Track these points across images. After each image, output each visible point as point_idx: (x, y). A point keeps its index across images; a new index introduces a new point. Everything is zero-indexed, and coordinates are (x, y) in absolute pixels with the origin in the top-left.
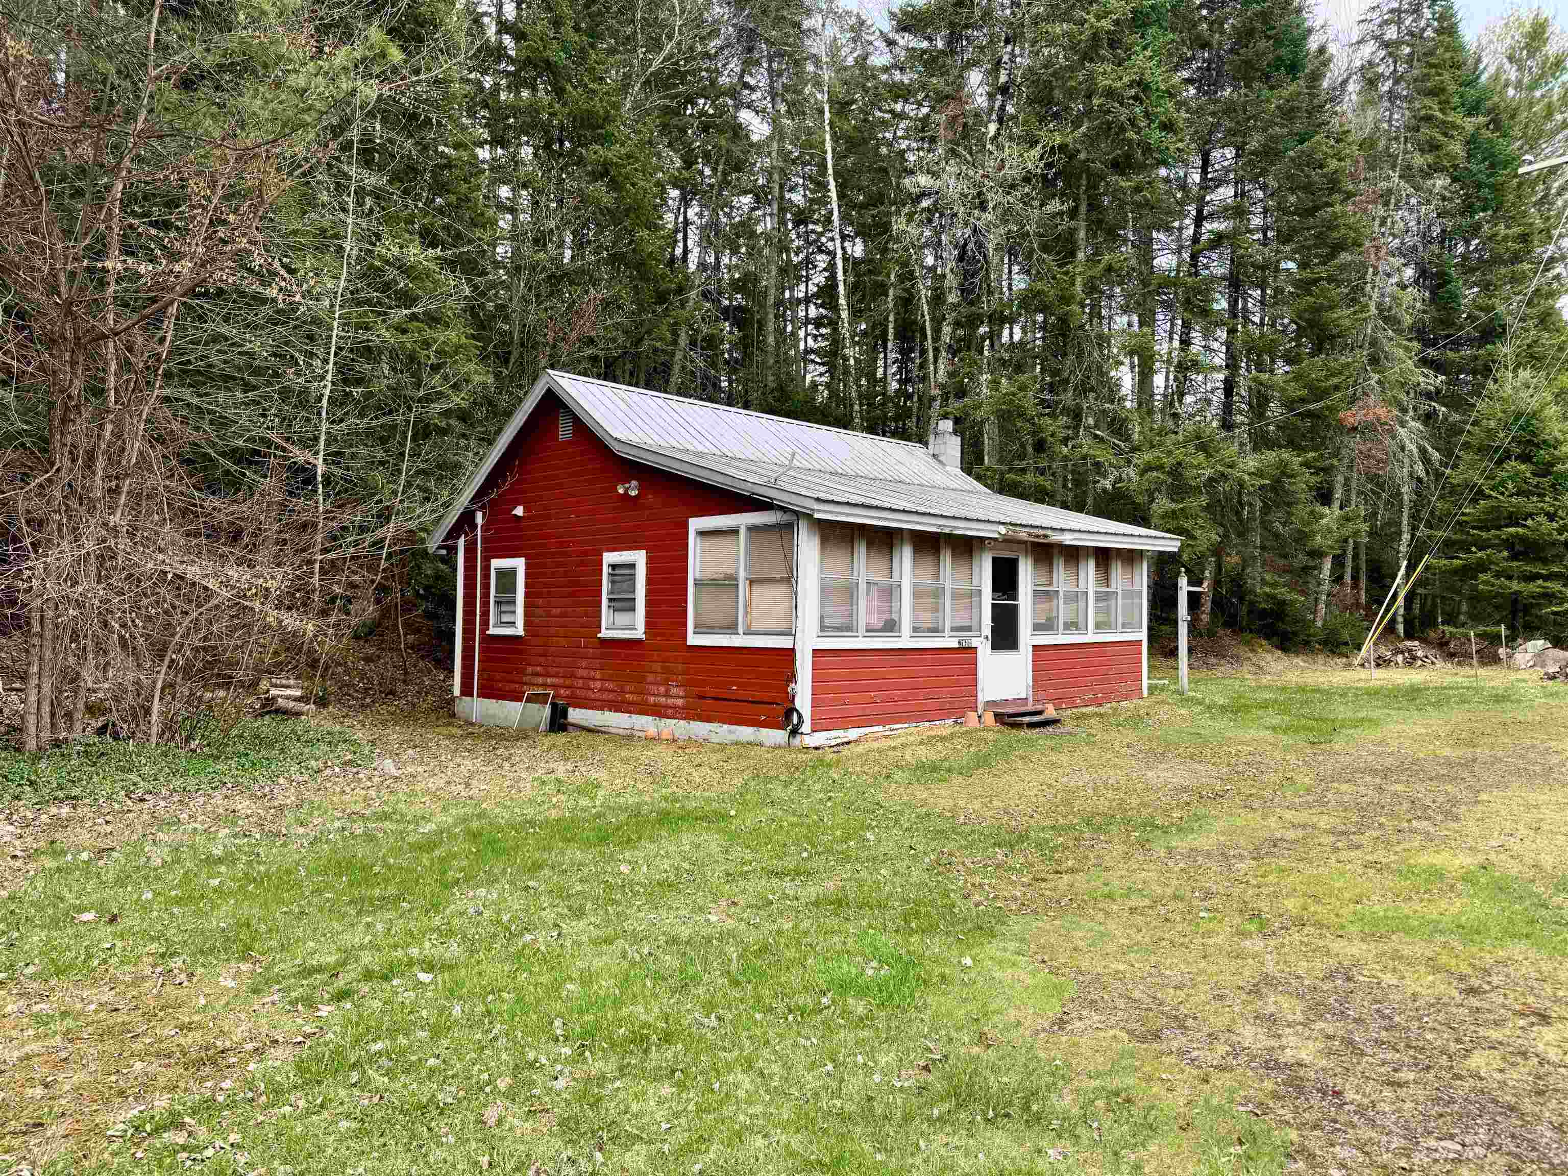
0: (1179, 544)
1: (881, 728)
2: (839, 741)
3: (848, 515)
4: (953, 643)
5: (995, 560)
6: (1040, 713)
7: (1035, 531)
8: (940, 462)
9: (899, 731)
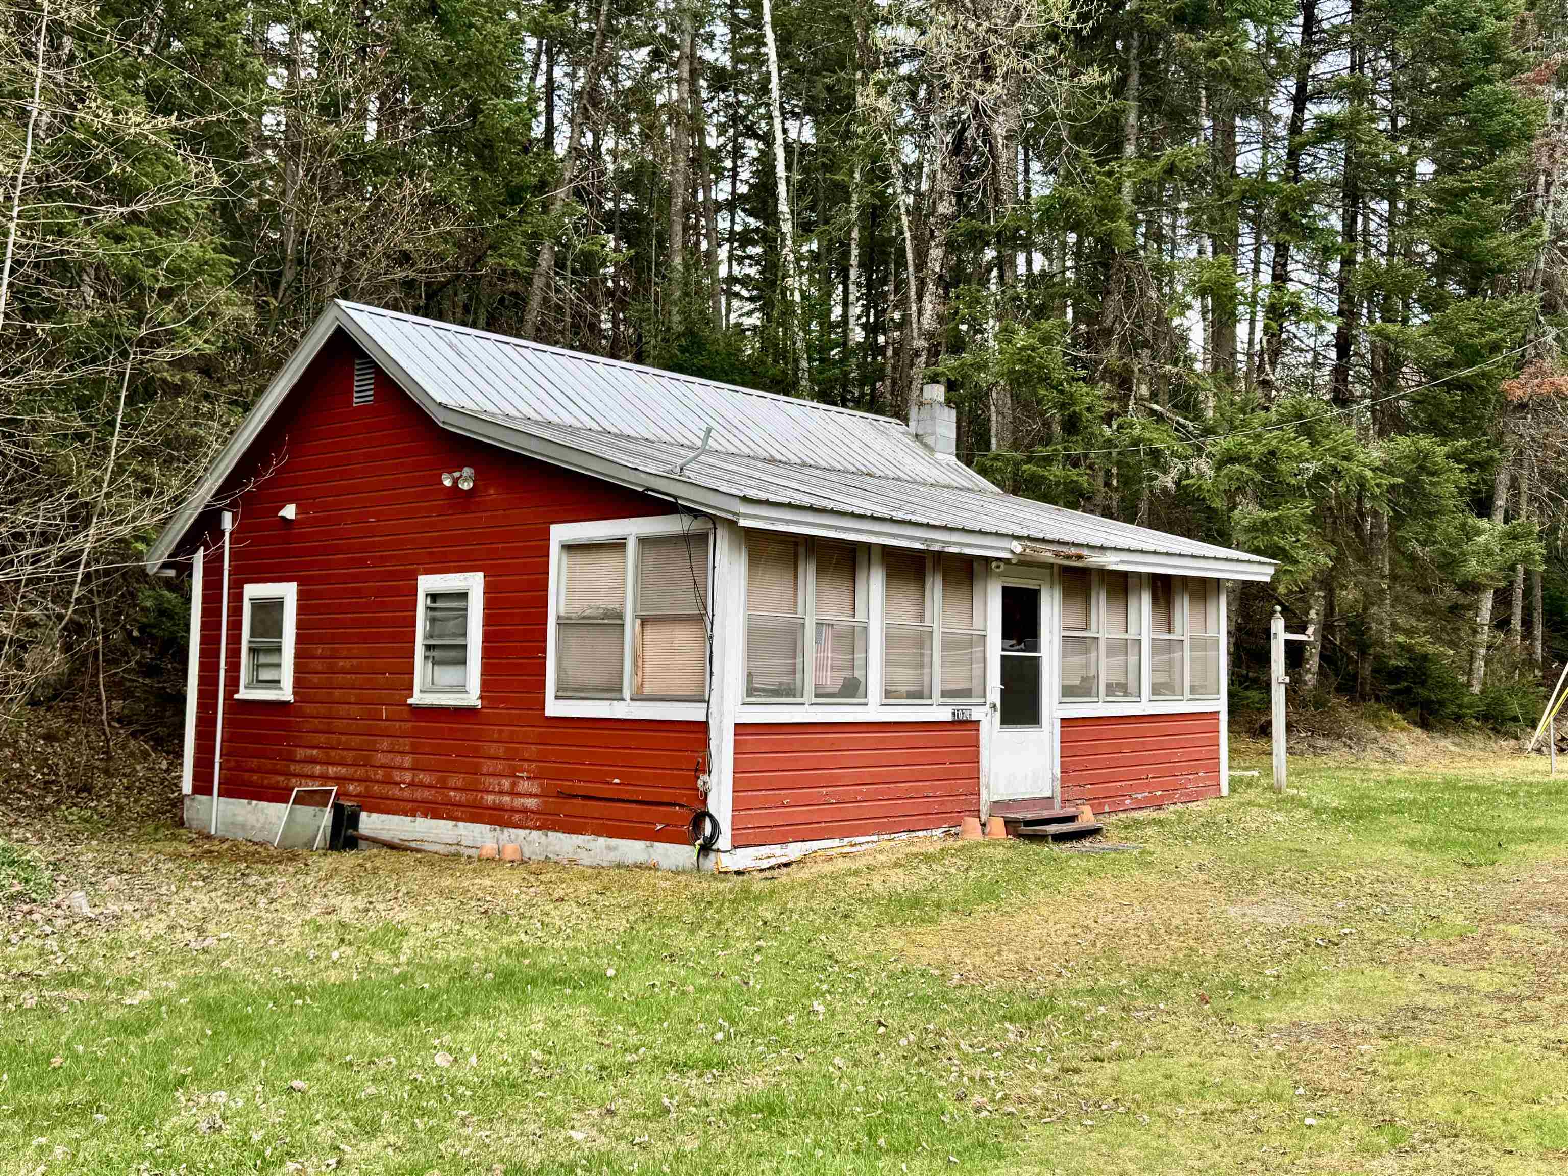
0: (1272, 570)
2: (773, 862)
3: (788, 522)
4: (945, 715)
5: (1007, 593)
6: (1072, 819)
7: (1065, 550)
8: (927, 446)
9: (864, 847)
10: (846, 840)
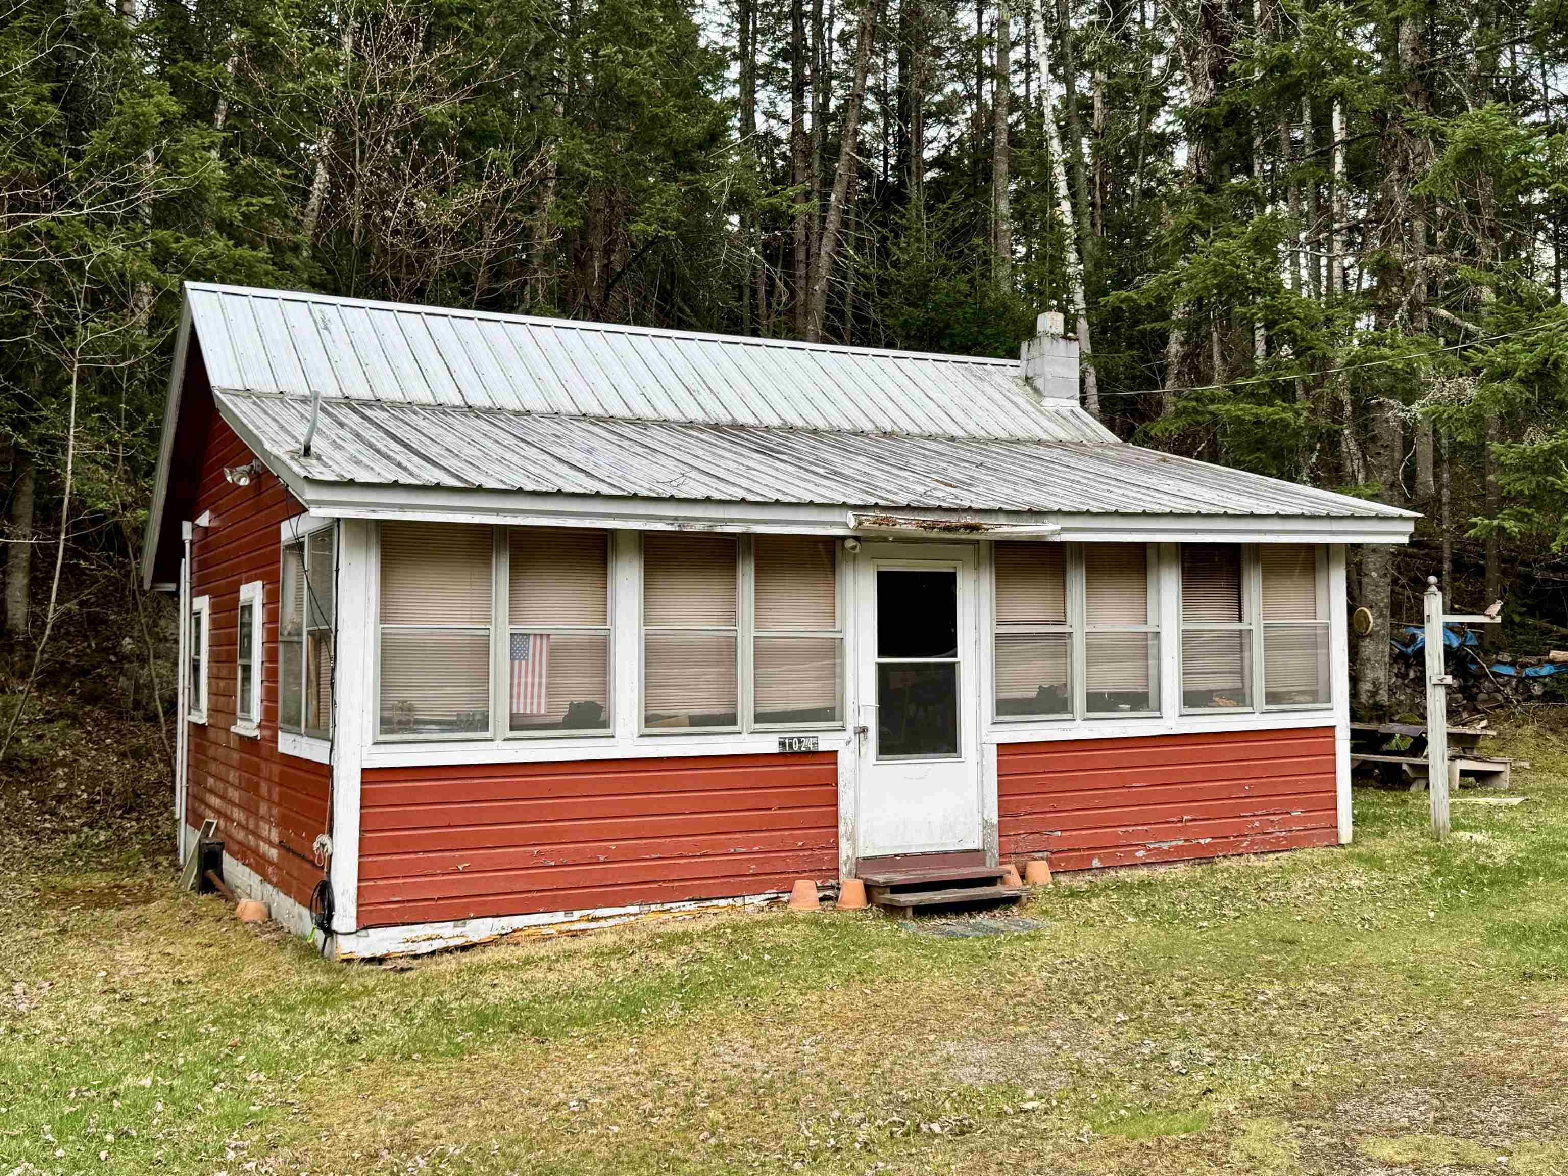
0: (1410, 527)
1: (560, 916)
2: (438, 945)
4: (769, 745)
5: (885, 581)
6: (990, 881)
8: (1035, 390)
9: (611, 922)
10: (577, 914)
